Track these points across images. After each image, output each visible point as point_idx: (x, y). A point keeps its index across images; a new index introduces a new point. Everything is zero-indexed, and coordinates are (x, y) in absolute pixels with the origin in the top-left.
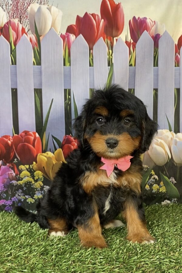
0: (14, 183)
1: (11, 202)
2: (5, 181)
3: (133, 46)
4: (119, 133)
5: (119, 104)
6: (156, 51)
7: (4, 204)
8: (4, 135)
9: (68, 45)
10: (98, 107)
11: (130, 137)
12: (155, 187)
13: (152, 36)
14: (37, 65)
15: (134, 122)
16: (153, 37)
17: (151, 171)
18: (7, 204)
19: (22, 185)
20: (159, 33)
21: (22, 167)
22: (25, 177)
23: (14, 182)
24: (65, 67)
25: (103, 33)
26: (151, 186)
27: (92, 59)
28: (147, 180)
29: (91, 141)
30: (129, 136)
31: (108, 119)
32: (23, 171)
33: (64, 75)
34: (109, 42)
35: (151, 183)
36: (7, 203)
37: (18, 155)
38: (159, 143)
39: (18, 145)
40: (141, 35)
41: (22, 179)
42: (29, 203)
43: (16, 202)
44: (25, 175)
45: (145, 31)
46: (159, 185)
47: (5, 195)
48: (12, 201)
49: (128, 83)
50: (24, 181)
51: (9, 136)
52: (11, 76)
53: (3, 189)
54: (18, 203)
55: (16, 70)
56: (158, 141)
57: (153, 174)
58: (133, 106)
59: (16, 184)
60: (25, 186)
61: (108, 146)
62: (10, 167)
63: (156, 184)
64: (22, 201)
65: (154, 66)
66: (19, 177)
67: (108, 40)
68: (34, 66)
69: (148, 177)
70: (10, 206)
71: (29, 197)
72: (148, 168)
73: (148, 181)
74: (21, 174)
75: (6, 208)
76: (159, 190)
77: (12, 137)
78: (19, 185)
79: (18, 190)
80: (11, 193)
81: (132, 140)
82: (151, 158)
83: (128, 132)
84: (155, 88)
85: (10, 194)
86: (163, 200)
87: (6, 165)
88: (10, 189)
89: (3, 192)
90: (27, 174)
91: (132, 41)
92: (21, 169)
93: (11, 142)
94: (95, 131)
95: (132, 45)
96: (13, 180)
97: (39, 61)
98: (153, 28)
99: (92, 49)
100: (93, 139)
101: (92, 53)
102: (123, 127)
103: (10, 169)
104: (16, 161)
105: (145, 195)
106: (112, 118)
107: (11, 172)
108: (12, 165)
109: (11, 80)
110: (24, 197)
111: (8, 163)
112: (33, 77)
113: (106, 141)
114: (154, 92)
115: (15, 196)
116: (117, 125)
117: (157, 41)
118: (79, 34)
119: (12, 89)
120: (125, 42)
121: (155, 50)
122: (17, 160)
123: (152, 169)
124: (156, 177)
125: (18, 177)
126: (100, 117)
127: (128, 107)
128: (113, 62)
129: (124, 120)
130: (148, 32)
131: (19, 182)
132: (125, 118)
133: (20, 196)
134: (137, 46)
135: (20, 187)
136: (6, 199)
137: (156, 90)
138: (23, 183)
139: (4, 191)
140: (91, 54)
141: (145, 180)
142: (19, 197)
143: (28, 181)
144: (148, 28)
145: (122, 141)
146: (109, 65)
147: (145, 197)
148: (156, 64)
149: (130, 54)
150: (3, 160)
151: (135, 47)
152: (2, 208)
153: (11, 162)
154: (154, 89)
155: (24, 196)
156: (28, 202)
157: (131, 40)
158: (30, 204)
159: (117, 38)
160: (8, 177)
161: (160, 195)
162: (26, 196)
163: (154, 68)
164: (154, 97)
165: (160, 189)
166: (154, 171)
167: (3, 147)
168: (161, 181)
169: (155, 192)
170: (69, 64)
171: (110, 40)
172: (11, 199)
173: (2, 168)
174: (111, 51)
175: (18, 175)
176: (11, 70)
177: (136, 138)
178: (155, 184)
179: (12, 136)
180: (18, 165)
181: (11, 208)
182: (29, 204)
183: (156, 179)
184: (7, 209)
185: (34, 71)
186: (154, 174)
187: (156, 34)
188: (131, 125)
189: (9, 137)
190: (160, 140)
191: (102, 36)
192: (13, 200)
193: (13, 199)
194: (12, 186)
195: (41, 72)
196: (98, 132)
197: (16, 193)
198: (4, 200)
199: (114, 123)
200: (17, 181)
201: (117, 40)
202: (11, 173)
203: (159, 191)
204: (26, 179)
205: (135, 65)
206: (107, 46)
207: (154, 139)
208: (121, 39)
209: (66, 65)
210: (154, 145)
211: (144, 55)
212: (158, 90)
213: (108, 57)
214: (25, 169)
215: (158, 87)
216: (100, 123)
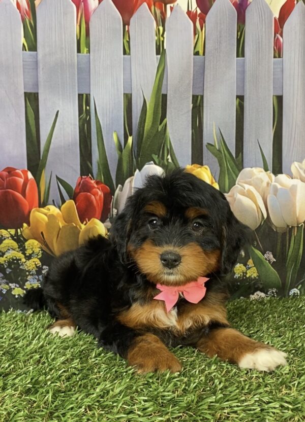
3: (201, 20)
4: (183, 243)
6: (241, 30)
9: (85, 17)
10: (151, 203)
11: (201, 250)
12: (239, 269)
13: (234, 2)
14: (30, 50)
15: (209, 226)
16: (235, 5)
19: (3, 264)
21: (3, 232)
22: (9, 250)
24: (79, 54)
27: (129, 42)
29: (137, 255)
30: (199, 249)
31: (165, 222)
32: (5, 239)
33: (78, 68)
34: (158, 12)
38: (245, 191)
40: (214, 1)
41: (3, 254)
42: (17, 296)
44: (9, 247)
46: (245, 265)
49: (192, 84)
50: (6, 257)
56: (245, 189)
60: (9, 266)
61: (163, 264)
63: (240, 263)
64: (4, 293)
65: (238, 56)
67: (156, 8)
68: (24, 51)
71: (16, 286)
74: (2, 246)
76: (246, 273)
81: (203, 254)
83: (198, 241)
84: (239, 94)
86: (252, 291)
90: (12, 245)
91: (199, 11)
92: (2, 236)
94: (144, 239)
95: (198, 18)
97: (34, 43)
99: (129, 25)
100: (141, 253)
101: (128, 31)
102: (190, 235)
106: (172, 219)
110: (7, 286)
112: (22, 73)
113: (161, 255)
114: (238, 102)
116: (180, 231)
117: (242, 11)
120: (187, 13)
121: (240, 27)
126: (153, 218)
127: (198, 203)
128: (165, 48)
129: (193, 223)
132: (193, 220)
134: (207, 19)
137: (241, 98)
138: (5, 261)
140: (126, 33)
143: (15, 258)
145: (187, 257)
146: (158, 53)
148: (241, 53)
149: (195, 34)
151: (205, 22)
154: (237, 97)
155: (8, 284)
156: (15, 295)
157: (196, 8)
158: (18, 297)
159: (172, 5)
161: (248, 283)
162: (10, 284)
163: (237, 60)
164: (238, 110)
165: (248, 272)
168: (250, 258)
169: (239, 277)
170: (88, 49)
171: (161, 8)
174: (161, 28)
177: (212, 252)
182: (17, 299)
185: (23, 61)
188: (203, 232)
190: (247, 187)
191: (146, 1)
195: (36, 63)
196: (148, 241)
199: (175, 228)
201: (172, 8)
203: (245, 276)
204: (10, 254)
205: (204, 54)
206: (153, 19)
207: (238, 184)
208: (180, 7)
209: (82, 52)
210: (237, 195)
211: (220, 37)
212: (245, 98)
213: (156, 38)
214: (7, 236)
215: (244, 93)
216: (154, 226)
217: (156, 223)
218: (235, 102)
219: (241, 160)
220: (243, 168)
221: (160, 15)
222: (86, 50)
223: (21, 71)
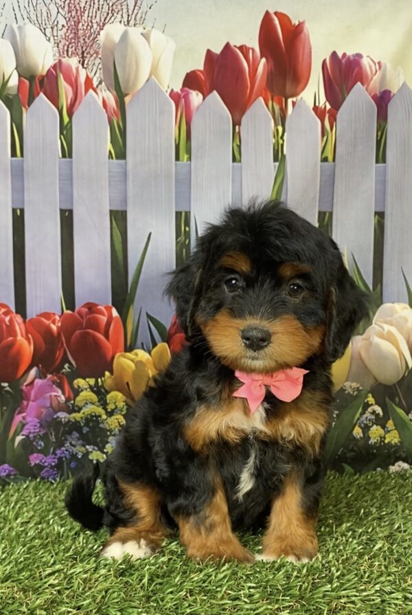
0: (62, 418)
1: (54, 458)
2: (42, 413)
3: (331, 118)
5: (277, 248)
6: (382, 128)
7: (38, 464)
8: (43, 311)
9: (186, 116)
10: (230, 253)
11: (300, 325)
12: (376, 432)
13: (373, 94)
14: (117, 158)
15: (312, 289)
16: (374, 97)
17: (367, 397)
18: (46, 464)
19: (79, 422)
20: (389, 89)
21: (80, 382)
22: (87, 404)
23: (62, 415)
24: (178, 162)
25: (264, 89)
26: (366, 429)
27: (239, 147)
28: (358, 415)
29: (207, 329)
30: (297, 324)
32: (82, 391)
33: (176, 180)
34: (277, 108)
35: (365, 422)
36: (45, 462)
37: (72, 355)
38: (385, 333)
39: (73, 334)
40: (348, 93)
41: (80, 410)
42: (95, 462)
43: (66, 459)
44: (87, 400)
45: (359, 83)
46: (384, 427)
47: (43, 444)
48: (56, 457)
49: (318, 198)
50: (84, 413)
51: (54, 314)
52: (59, 184)
53: (37, 430)
54: (70, 463)
55: (71, 169)
56: (384, 330)
57: (370, 403)
58: (310, 254)
59: (66, 420)
60: (87, 424)
61: (245, 344)
62: (54, 382)
63: (377, 425)
64: (80, 457)
65: (377, 162)
66: (73, 405)
67: (275, 104)
68: (111, 160)
69: (360, 410)
70: (52, 467)
71: (94, 449)
72: (360, 388)
73: (358, 419)
74: (78, 399)
75: (43, 473)
76: (385, 438)
77: (60, 317)
78: (73, 423)
79: (70, 433)
80: (56, 439)
81: (303, 332)
82: (366, 366)
83: (295, 313)
84: (378, 210)
85: (53, 442)
86: (392, 461)
87: (45, 377)
88: (54, 430)
89: (38, 437)
90: (92, 398)
91: (328, 107)
92: (79, 387)
93: (58, 327)
94: (218, 307)
95: (327, 115)
96: (60, 411)
97: (123, 150)
98: (375, 78)
99: (240, 125)
100: (213, 326)
101: (239, 133)
102: (284, 303)
103: (54, 386)
104: (68, 370)
105: (352, 450)
106: (260, 279)
107: (56, 394)
108: (59, 378)
109: (60, 191)
110: (83, 449)
111: (50, 373)
112: (108, 186)
113: (243, 331)
114: (376, 221)
115: (63, 446)
116: (271, 296)
117: (384, 106)
118: (211, 91)
119: (62, 211)
120: (313, 109)
121: (380, 125)
122: (69, 368)
123: (369, 392)
124: (379, 410)
125: (71, 404)
126: (233, 276)
127: (298, 256)
128: (285, 152)
129: (289, 284)
130: (365, 86)
131: (74, 415)
132: (289, 280)
133: (74, 446)
134: (338, 116)
135: (74, 427)
136: (44, 452)
137: (380, 215)
138: (82, 418)
139: (39, 435)
140: (236, 135)
141: (354, 416)
142: (72, 448)
143: (94, 414)
144: (364, 77)
145: (280, 335)
146: (276, 159)
147: (352, 453)
148: (381, 157)
149: (323, 135)
150: (38, 367)
151: (335, 120)
152: (36, 472)
153: (57, 371)
154: (376, 213)
155: (84, 446)
156: (92, 461)
157: (325, 103)
159: (294, 99)
160: (48, 405)
161: (386, 451)
162: (87, 447)
163: (376, 167)
164: (377, 230)
165: (387, 436)
166: (373, 397)
167: (41, 338)
168: (389, 419)
169: (375, 443)
170: (188, 156)
171: (280, 104)
172: (54, 453)
173: (37, 383)
174: (280, 129)
175: (70, 400)
176: (59, 169)
177: (315, 329)
178: (375, 426)
179: (60, 314)
180: (72, 376)
181: (55, 472)
182: (95, 465)
183: (378, 414)
184: (46, 473)
185: (109, 172)
186: (374, 403)
187: (382, 90)
188: (304, 297)
189: (52, 315)
190: (387, 327)
191: (261, 95)
192: (59, 455)
193: (58, 452)
194: (57, 423)
195: (125, 174)
196: (224, 311)
197: (66, 440)
198: (40, 455)
199: (264, 291)
200: (70, 413)
201: (294, 104)
202: (56, 396)
203: (384, 442)
204: (88, 409)
205: (334, 160)
206: (271, 117)
208: (304, 102)
209: (181, 159)
210: (373, 338)
211: (355, 138)
212: (386, 214)
213: (274, 141)
214: (86, 387)
215: (384, 208)
216: (233, 288)
217: (235, 283)
218: (372, 221)
219: (379, 293)
220: (382, 303)
221: (279, 112)
222: (186, 157)
223: (105, 183)
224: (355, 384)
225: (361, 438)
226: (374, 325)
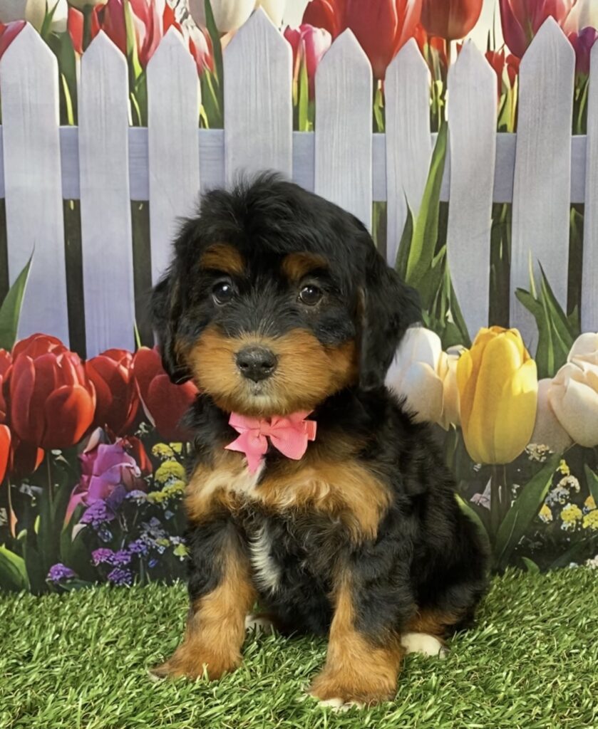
0: (137, 498)
1: (126, 554)
2: (110, 491)
3: (511, 68)
5: (277, 233)
6: (582, 84)
7: (105, 562)
8: (109, 348)
9: (308, 65)
10: (212, 247)
11: (317, 344)
12: (570, 513)
13: (570, 33)
14: (211, 126)
15: (334, 291)
16: (572, 38)
17: (559, 464)
18: (115, 563)
19: (160, 504)
20: (591, 25)
21: (162, 448)
22: (171, 478)
23: (137, 495)
24: (296, 132)
25: (418, 26)
26: (557, 509)
27: (383, 110)
28: (546, 490)
30: (313, 342)
32: (164, 460)
33: (294, 158)
34: (435, 54)
35: (556, 500)
36: (114, 560)
37: (148, 408)
38: (585, 373)
39: (151, 378)
40: (536, 31)
41: (161, 486)
42: (182, 559)
43: (143, 555)
44: (171, 473)
45: (551, 18)
46: (581, 506)
47: (110, 535)
48: (129, 553)
49: (492, 184)
50: (166, 492)
51: (125, 352)
52: (130, 163)
53: (103, 516)
54: (148, 561)
55: (146, 143)
56: (583, 370)
57: (563, 472)
58: (324, 241)
59: (143, 501)
60: (170, 507)
62: (125, 448)
63: (572, 503)
64: (161, 552)
65: (574, 132)
66: (152, 480)
67: (432, 49)
68: (203, 129)
69: (550, 483)
70: (124, 567)
71: (180, 542)
72: (550, 452)
73: (547, 495)
74: (159, 471)
75: (112, 575)
76: (582, 521)
77: (133, 355)
78: (152, 505)
79: (148, 520)
80: (128, 528)
81: (323, 353)
82: (558, 421)
83: (310, 325)
84: (576, 201)
85: (125, 532)
86: (591, 553)
87: (113, 441)
88: (126, 516)
89: (105, 525)
90: (177, 470)
91: (508, 52)
92: (160, 454)
93: (130, 370)
95: (506, 65)
96: (133, 489)
97: (219, 113)
98: (574, 9)
99: (383, 78)
101: (382, 90)
102: (293, 311)
103: (126, 454)
104: (144, 431)
105: (538, 538)
107: (128, 465)
108: (132, 442)
109: (130, 175)
110: (166, 541)
111: (120, 436)
112: (198, 165)
113: (238, 355)
114: (573, 215)
115: (138, 537)
116: (275, 303)
117: (585, 50)
118: (343, 30)
119: (134, 204)
120: (486, 55)
121: (579, 80)
122: (145, 428)
123: (562, 458)
124: (574, 482)
125: (149, 479)
126: (222, 280)
127: (307, 244)
128: (446, 119)
129: (301, 287)
130: (560, 22)
131: (153, 494)
132: (301, 281)
133: (154, 538)
134: (522, 67)
135: (154, 510)
136: (113, 546)
137: (578, 208)
138: (164, 498)
139: (106, 522)
140: (378, 93)
141: (540, 492)
142: (151, 540)
143: (180, 493)
144: (558, 10)
145: (288, 358)
146: (433, 129)
147: (538, 543)
148: (580, 125)
149: (500, 94)
150: (103, 427)
151: (518, 72)
152: (101, 574)
153: (129, 432)
154: (573, 205)
155: (167, 538)
156: (179, 557)
157: (503, 46)
158: (184, 560)
159: (460, 41)
160: (118, 480)
161: (584, 539)
162: (172, 538)
163: (573, 139)
164: (574, 229)
165: (585, 518)
166: (567, 464)
167: (107, 386)
168: (589, 495)
169: (569, 528)
170: (311, 123)
171: (440, 47)
172: (126, 547)
173: (102, 449)
174: (440, 84)
175: (148, 474)
176: (129, 142)
177: (339, 348)
178: (569, 504)
179: (133, 352)
180: (150, 441)
181: (127, 574)
182: (181, 563)
183: (574, 488)
184: (116, 576)
185: (200, 146)
186: (568, 472)
187: (583, 28)
189: (122, 353)
190: (587, 366)
191: (413, 36)
192: (132, 550)
193: (132, 546)
194: (130, 505)
195: (223, 149)
196: (211, 328)
197: (142, 529)
198: (106, 550)
199: (265, 297)
200: (147, 492)
201: (459, 47)
202: (128, 467)
203: (581, 526)
204: (172, 486)
205: (515, 130)
206: (427, 66)
207: (571, 361)
208: (474, 45)
209: (301, 128)
210: (568, 383)
211: (545, 98)
212: (586, 206)
213: (431, 101)
214: (169, 455)
215: (584, 199)
216: (224, 297)
217: (227, 290)
218: (567, 216)
219: (576, 318)
220: (580, 333)
221: (438, 59)
222: (308, 124)
223: (195, 162)
224: (543, 446)
225: (549, 521)
226: (569, 363)
